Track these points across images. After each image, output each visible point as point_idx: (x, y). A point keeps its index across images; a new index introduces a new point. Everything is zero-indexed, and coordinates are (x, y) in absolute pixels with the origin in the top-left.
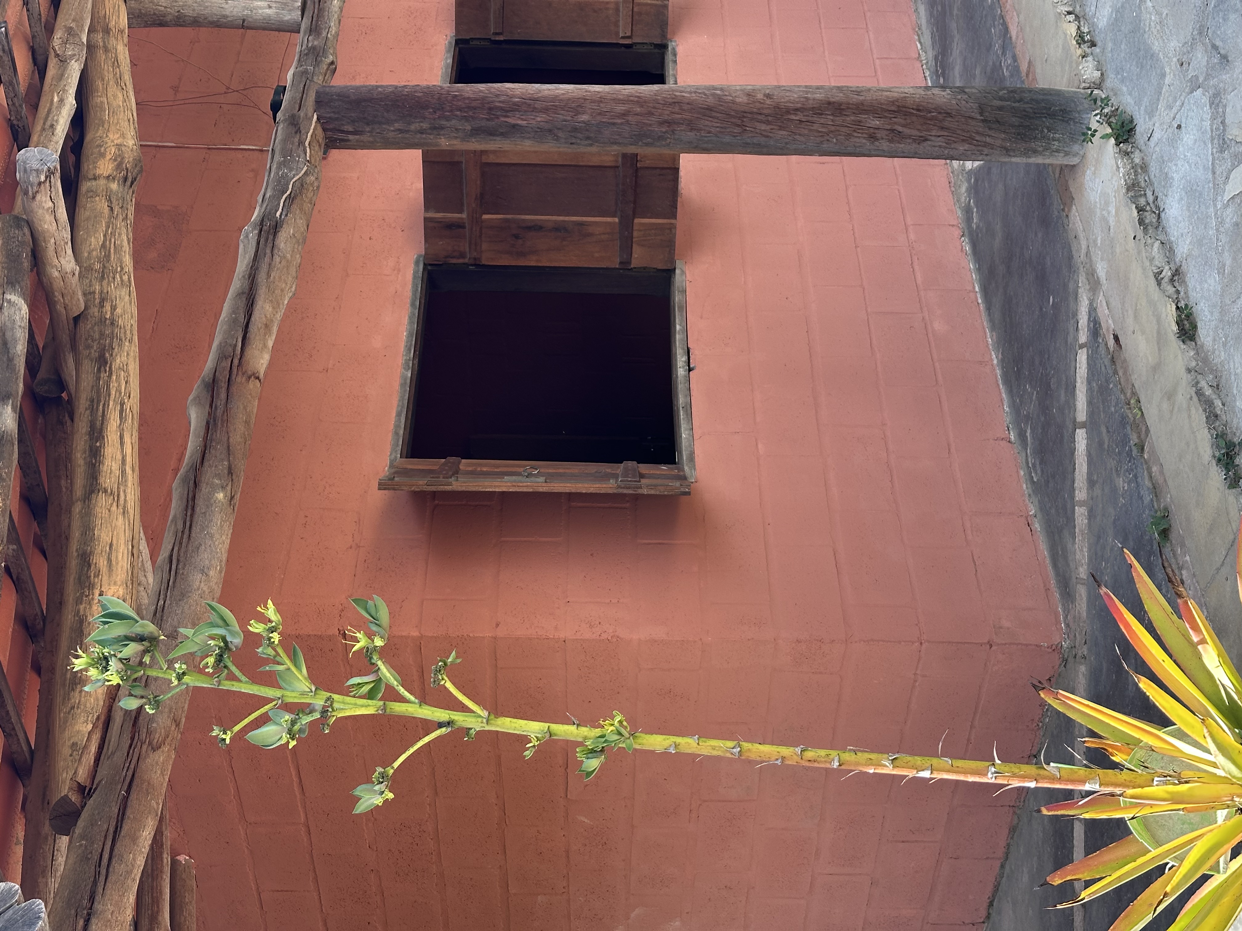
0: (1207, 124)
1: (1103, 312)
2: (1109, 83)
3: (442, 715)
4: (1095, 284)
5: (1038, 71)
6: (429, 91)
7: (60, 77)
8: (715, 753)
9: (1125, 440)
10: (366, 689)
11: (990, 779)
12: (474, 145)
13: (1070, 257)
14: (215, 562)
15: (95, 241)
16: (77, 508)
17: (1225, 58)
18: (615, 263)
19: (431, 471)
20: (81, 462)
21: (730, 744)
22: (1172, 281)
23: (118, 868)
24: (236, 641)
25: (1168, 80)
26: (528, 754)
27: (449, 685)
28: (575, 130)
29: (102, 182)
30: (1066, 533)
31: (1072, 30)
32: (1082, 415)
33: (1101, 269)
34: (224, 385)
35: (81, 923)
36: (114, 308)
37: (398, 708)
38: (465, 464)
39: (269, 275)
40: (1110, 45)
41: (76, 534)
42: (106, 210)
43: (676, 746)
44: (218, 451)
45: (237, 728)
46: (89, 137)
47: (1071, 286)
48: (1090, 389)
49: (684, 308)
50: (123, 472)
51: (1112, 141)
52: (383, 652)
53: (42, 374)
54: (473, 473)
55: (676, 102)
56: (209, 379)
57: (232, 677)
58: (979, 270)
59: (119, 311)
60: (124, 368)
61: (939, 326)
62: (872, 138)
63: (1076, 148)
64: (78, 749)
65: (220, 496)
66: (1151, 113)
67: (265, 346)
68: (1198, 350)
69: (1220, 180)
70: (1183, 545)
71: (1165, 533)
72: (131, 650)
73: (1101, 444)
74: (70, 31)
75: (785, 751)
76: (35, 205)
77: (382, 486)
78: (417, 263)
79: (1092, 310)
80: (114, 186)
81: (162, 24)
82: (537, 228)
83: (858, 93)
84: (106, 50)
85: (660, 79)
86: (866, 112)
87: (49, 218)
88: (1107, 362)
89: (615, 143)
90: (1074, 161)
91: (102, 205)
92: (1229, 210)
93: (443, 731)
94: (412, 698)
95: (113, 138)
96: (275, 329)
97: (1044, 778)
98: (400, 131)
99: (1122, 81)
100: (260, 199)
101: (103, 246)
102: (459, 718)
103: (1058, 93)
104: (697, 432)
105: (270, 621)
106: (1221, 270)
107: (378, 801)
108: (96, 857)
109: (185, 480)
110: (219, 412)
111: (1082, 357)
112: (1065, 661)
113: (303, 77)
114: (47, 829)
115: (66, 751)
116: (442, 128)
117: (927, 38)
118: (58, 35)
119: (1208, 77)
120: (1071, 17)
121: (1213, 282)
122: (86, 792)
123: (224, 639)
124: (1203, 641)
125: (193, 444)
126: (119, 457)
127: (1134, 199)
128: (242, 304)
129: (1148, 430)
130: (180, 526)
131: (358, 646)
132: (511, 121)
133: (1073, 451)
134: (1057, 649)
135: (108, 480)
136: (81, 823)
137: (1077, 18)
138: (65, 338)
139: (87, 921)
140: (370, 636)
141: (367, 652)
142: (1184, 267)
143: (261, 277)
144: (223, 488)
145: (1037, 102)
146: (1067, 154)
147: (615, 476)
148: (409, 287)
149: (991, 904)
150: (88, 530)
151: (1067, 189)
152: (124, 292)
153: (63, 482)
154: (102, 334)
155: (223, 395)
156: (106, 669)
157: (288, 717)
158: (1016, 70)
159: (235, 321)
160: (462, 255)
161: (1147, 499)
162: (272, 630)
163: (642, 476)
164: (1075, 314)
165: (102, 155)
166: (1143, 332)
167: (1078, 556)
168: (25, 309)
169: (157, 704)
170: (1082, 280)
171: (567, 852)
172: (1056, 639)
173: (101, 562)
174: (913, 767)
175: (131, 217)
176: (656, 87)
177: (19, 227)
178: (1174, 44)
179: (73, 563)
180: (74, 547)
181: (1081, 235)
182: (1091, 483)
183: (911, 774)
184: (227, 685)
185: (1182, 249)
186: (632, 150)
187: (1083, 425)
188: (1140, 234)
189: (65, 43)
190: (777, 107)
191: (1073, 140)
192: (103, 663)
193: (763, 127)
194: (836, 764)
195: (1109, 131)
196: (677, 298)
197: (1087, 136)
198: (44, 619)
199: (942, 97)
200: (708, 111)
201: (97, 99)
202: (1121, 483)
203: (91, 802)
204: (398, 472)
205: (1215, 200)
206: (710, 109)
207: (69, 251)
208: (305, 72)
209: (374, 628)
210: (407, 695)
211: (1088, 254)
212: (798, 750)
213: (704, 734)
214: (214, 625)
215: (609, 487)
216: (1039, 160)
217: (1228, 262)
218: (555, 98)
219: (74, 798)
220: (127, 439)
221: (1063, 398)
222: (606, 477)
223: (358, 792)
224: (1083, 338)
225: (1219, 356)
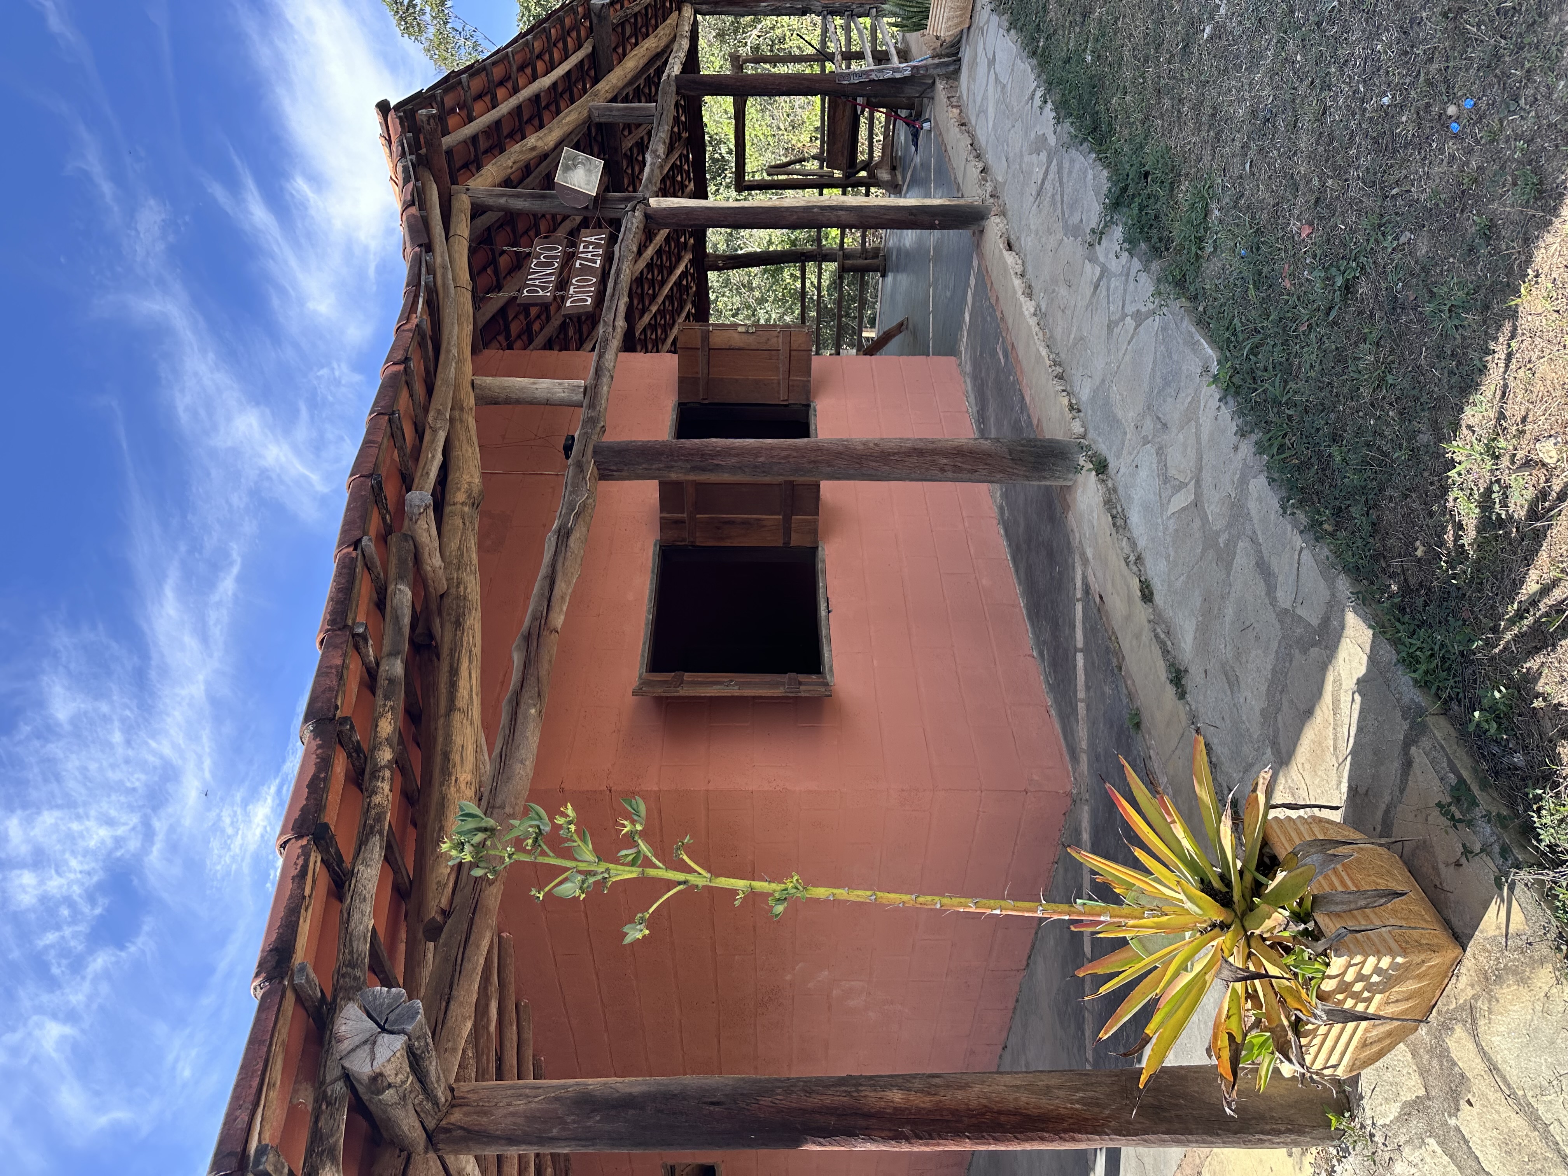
0: (1155, 466)
1: (1091, 579)
2: (1091, 434)
3: (680, 876)
4: (1085, 562)
5: (1044, 425)
6: (664, 444)
7: (433, 441)
8: (859, 899)
9: (1109, 663)
10: (630, 858)
11: (1039, 914)
12: (692, 477)
13: (1069, 543)
14: (530, 755)
15: (454, 545)
16: (441, 721)
17: (1165, 425)
18: (780, 544)
19: (665, 682)
20: (444, 691)
21: (869, 893)
22: (1136, 563)
23: (467, 966)
24: (547, 829)
25: (1128, 437)
26: (737, 903)
27: (685, 858)
28: (756, 467)
29: (459, 506)
30: (1072, 719)
31: (1065, 401)
32: (1080, 644)
33: (1089, 553)
34: (535, 637)
35: (444, 1004)
36: (466, 588)
37: (652, 872)
38: (687, 676)
39: (564, 564)
40: (1090, 412)
41: (440, 739)
42: (461, 525)
43: (834, 895)
44: (532, 680)
45: (547, 889)
46: (450, 478)
47: (1070, 561)
48: (1084, 627)
49: (824, 572)
50: (471, 696)
51: (1094, 473)
52: (643, 834)
53: (419, 630)
54: (693, 683)
55: (818, 449)
56: (525, 634)
57: (543, 853)
58: (1010, 546)
59: (469, 590)
60: (472, 628)
61: (985, 582)
62: (942, 470)
63: (1071, 476)
64: (442, 885)
65: (533, 711)
66: (1118, 456)
67: (561, 610)
68: (1155, 608)
69: (1165, 502)
70: (1150, 734)
71: (1138, 725)
72: (479, 837)
73: (1093, 663)
74: (439, 412)
75: (905, 897)
76: (416, 527)
77: (635, 694)
78: (655, 545)
79: (1084, 578)
80: (466, 509)
81: (496, 403)
82: (731, 522)
83: (933, 443)
84: (461, 421)
85: (807, 435)
86: (938, 454)
87: (425, 534)
88: (1095, 611)
89: (781, 475)
90: (1070, 483)
91: (459, 522)
92: (1171, 521)
93: (681, 887)
94: (661, 865)
95: (466, 477)
96: (568, 599)
97: (1074, 913)
98: (646, 469)
99: (1099, 435)
100: (558, 514)
101: (459, 548)
102: (691, 878)
103: (1058, 442)
104: (834, 652)
105: (568, 816)
106: (1167, 558)
107: (639, 936)
108: (453, 959)
109: (510, 701)
110: (532, 655)
111: (1079, 607)
112: (1074, 802)
113: (586, 436)
114: (420, 935)
115: (434, 886)
116: (672, 467)
117: (972, 399)
118: (432, 414)
119: (1154, 436)
120: (1065, 394)
121: (1162, 565)
122: (446, 914)
123: (538, 827)
124: (1174, 822)
125: (515, 677)
126: (468, 686)
127: (1109, 510)
128: (547, 583)
129: (1123, 657)
130: (507, 732)
131: (625, 830)
132: (715, 462)
133: (1075, 666)
134: (1068, 794)
135: (461, 703)
136: (443, 936)
137: (1069, 394)
138: (434, 607)
139: (448, 1003)
140: (633, 822)
141: (632, 833)
142: (1143, 555)
143: (559, 566)
144: (535, 705)
145: (1045, 447)
146: (1065, 479)
147: (783, 684)
148: (651, 560)
149: (1029, 957)
150: (448, 737)
151: (1065, 500)
152: (472, 577)
153: (432, 700)
154: (458, 605)
155: (535, 644)
156: (462, 850)
157: (580, 878)
158: (1029, 424)
159: (542, 595)
160: (684, 540)
161: (1125, 701)
162: (570, 823)
163: (800, 683)
164: (1073, 579)
165: (459, 489)
166: (1118, 594)
167: (1081, 734)
168: (410, 594)
169: (494, 871)
170: (1077, 558)
171: (754, 927)
172: (1068, 788)
173: (456, 758)
174: (989, 908)
175: (476, 528)
176: (806, 440)
177: (407, 541)
178: (1131, 414)
179: (438, 759)
180: (439, 747)
181: (1076, 530)
182: (1088, 688)
183: (988, 912)
184: (541, 859)
185: (1142, 543)
186: (792, 478)
187: (1081, 651)
188: (1114, 532)
189: (436, 419)
190: (882, 452)
191: (1068, 471)
192: (460, 846)
193: (874, 464)
194: (938, 906)
195: (1091, 466)
196: (820, 566)
197: (1078, 469)
198: (419, 791)
199: (986, 444)
200: (839, 454)
201: (455, 453)
202: (1107, 690)
203: (449, 921)
204: (644, 683)
205: (1162, 514)
206: (840, 453)
207: (438, 554)
208: (586, 433)
209: (636, 818)
210: (657, 863)
211: (1080, 542)
212: (913, 897)
213: (851, 887)
214: (532, 819)
215: (779, 692)
216: (1048, 483)
217: (1172, 554)
218: (743, 448)
219: (439, 918)
220: (474, 675)
221: (1067, 632)
222: (778, 684)
223: (625, 929)
224: (1079, 595)
225: (1169, 613)
